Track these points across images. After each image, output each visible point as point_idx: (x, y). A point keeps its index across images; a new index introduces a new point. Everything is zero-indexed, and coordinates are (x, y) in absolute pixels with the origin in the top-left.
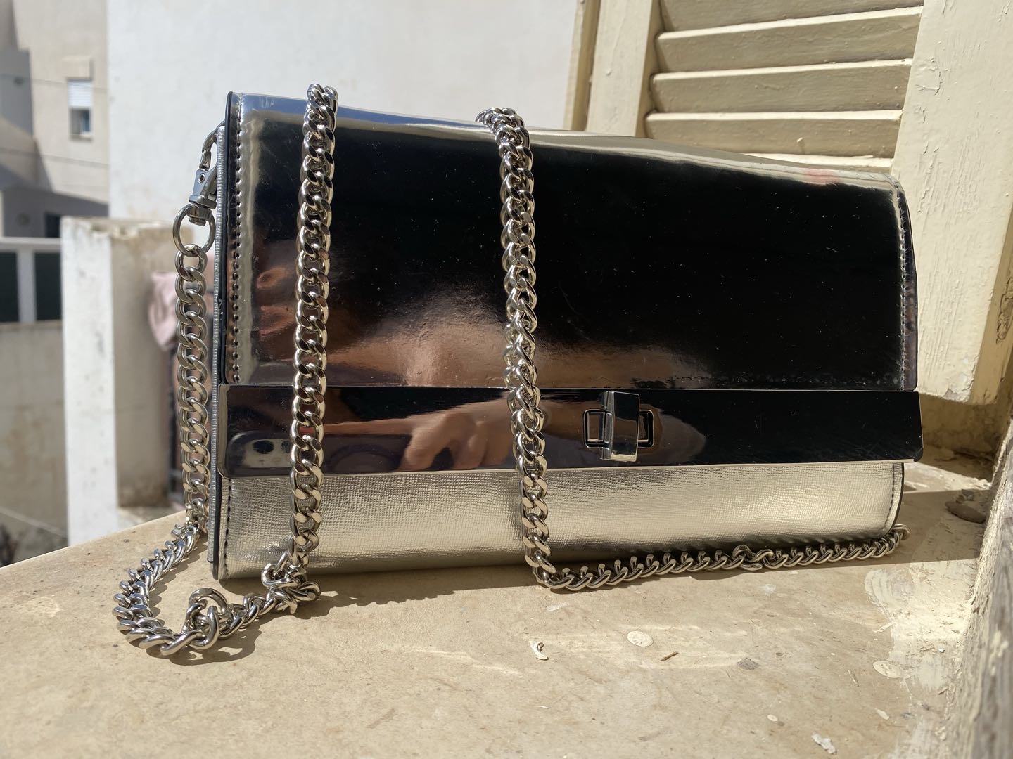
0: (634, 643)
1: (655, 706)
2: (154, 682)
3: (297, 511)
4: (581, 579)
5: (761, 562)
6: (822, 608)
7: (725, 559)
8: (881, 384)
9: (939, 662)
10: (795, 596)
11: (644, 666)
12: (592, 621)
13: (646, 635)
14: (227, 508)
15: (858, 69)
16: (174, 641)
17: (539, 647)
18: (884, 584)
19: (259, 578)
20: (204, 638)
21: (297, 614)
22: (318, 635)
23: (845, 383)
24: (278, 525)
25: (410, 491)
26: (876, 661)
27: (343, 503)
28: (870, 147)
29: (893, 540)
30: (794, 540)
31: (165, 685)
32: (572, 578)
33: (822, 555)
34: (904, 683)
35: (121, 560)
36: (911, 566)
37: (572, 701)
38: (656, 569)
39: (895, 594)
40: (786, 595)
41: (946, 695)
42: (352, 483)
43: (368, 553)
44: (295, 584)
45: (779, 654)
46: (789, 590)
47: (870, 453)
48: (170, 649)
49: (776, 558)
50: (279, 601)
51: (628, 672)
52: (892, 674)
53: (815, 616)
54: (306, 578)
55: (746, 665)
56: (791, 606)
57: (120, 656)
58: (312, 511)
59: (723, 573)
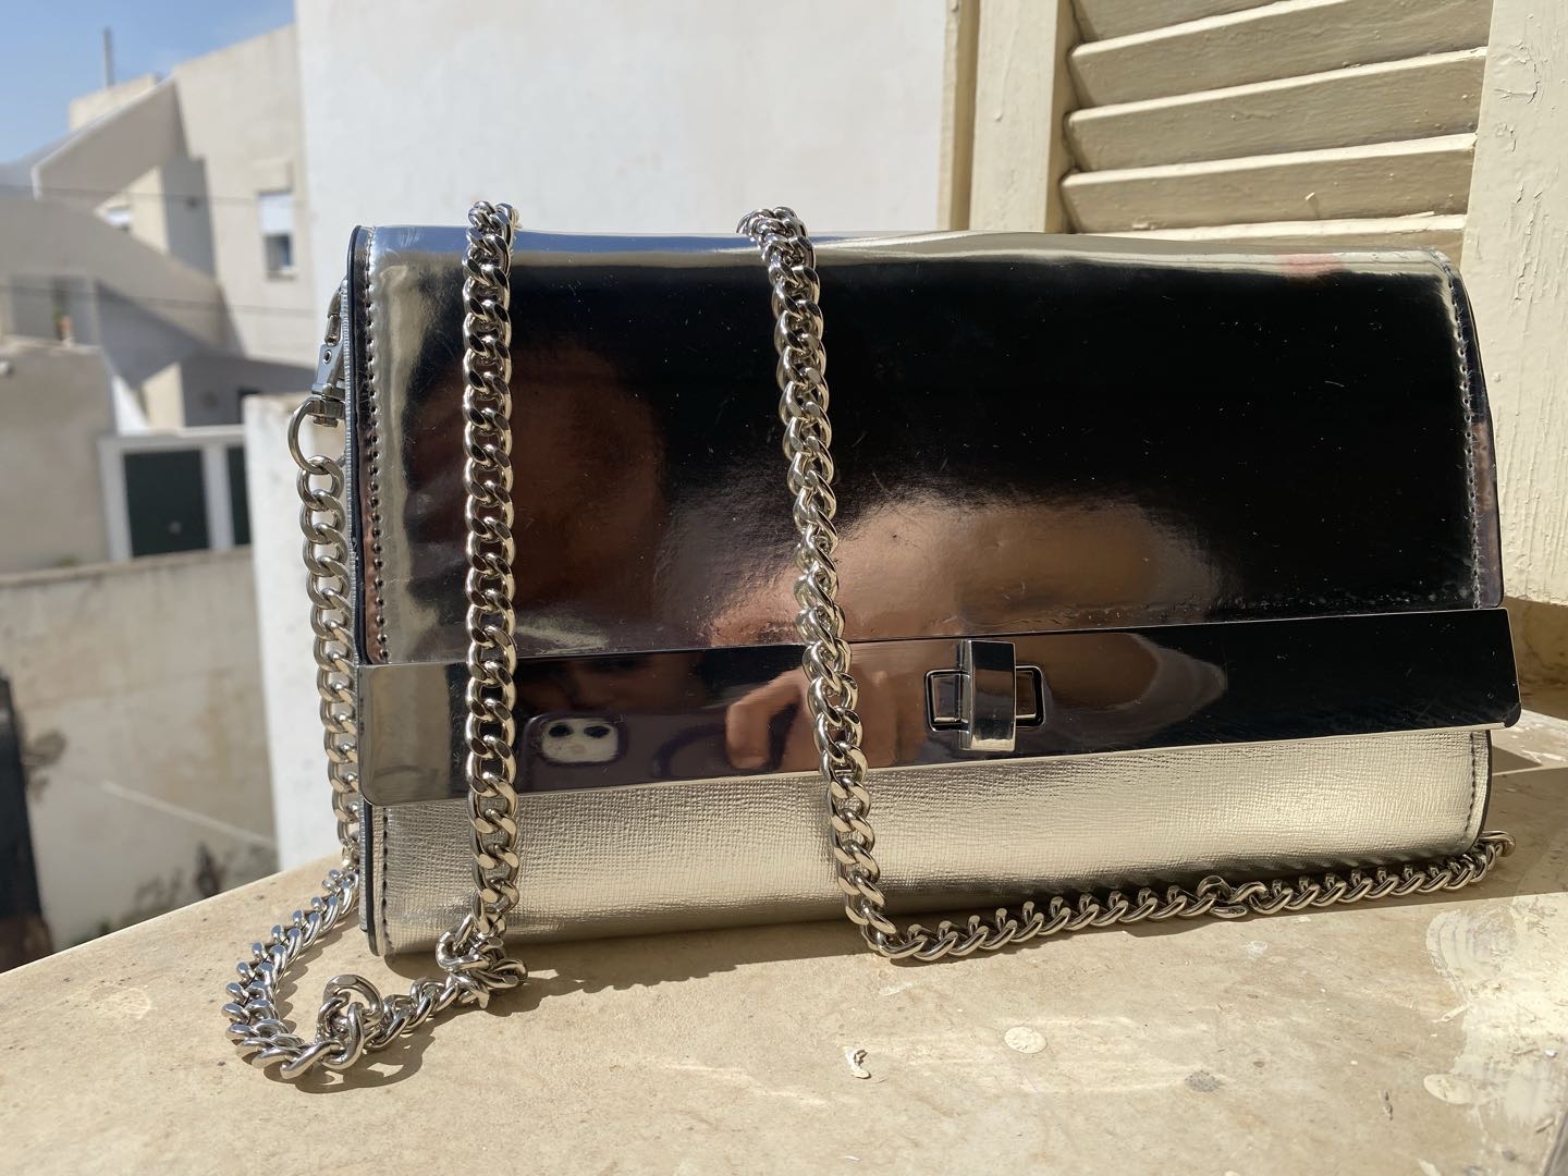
0: (1014, 1047)
1: (1035, 1156)
2: (267, 1120)
3: (481, 852)
4: (939, 941)
5: (1245, 902)
6: (1345, 982)
7: (1183, 899)
8: (1437, 600)
9: (1544, 1075)
10: (1301, 962)
11: (1027, 1087)
12: (950, 1010)
13: (1037, 1034)
14: (382, 849)
15: (1399, 72)
16: (299, 1056)
17: (858, 1056)
18: (1461, 937)
19: (433, 953)
20: (343, 1052)
21: (491, 1009)
22: (518, 1042)
23: (1373, 602)
24: (460, 872)
25: (657, 812)
26: (1428, 1074)
27: (556, 834)
28: (1427, 197)
29: (1483, 858)
30: (1303, 863)
31: (282, 1125)
32: (923, 940)
33: (1354, 888)
34: (1475, 1112)
35: (247, 928)
36: (1514, 903)
37: (899, 1147)
38: (1066, 920)
39: (1479, 953)
40: (1284, 959)
41: (1548, 1133)
42: (568, 803)
43: (599, 909)
44: (484, 963)
45: (1259, 1064)
46: (1290, 950)
47: (1424, 717)
48: (295, 1067)
49: (1272, 895)
50: (463, 990)
51: (999, 1097)
52: (1456, 1097)
53: (1330, 996)
54: (503, 952)
55: (1201, 1084)
56: (1292, 978)
57: (226, 1080)
58: (504, 851)
59: (1180, 923)
